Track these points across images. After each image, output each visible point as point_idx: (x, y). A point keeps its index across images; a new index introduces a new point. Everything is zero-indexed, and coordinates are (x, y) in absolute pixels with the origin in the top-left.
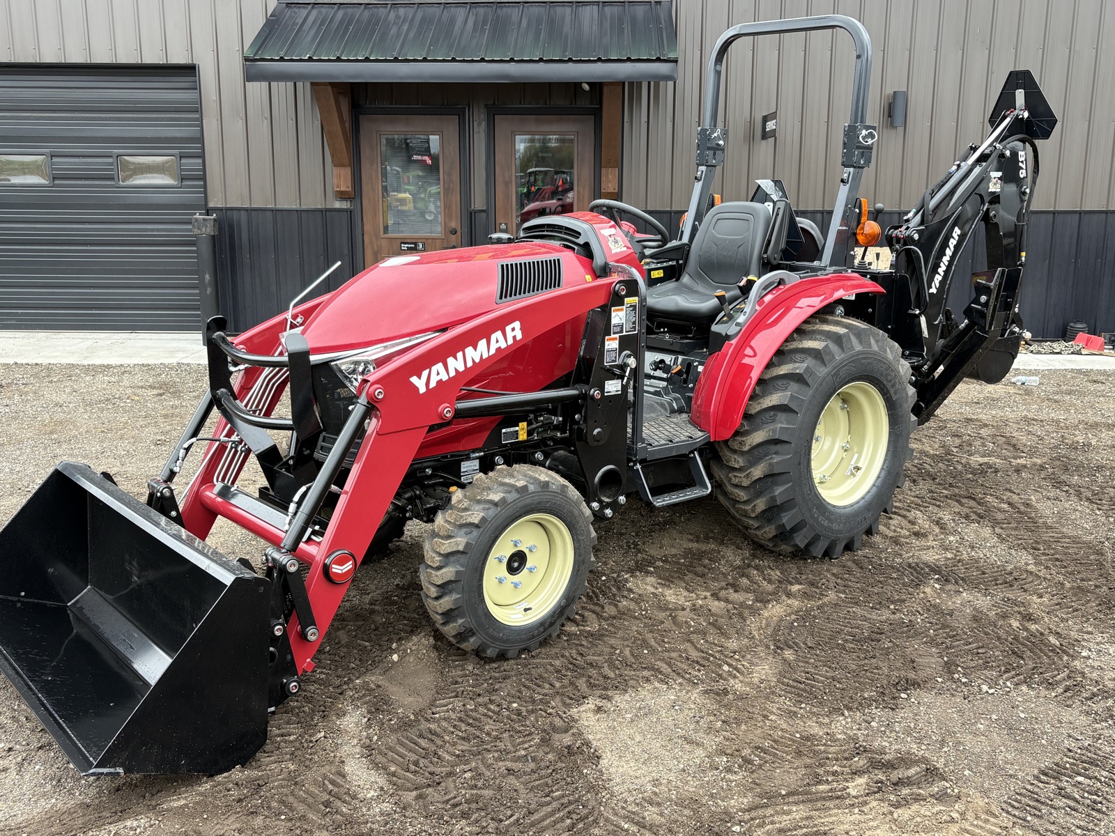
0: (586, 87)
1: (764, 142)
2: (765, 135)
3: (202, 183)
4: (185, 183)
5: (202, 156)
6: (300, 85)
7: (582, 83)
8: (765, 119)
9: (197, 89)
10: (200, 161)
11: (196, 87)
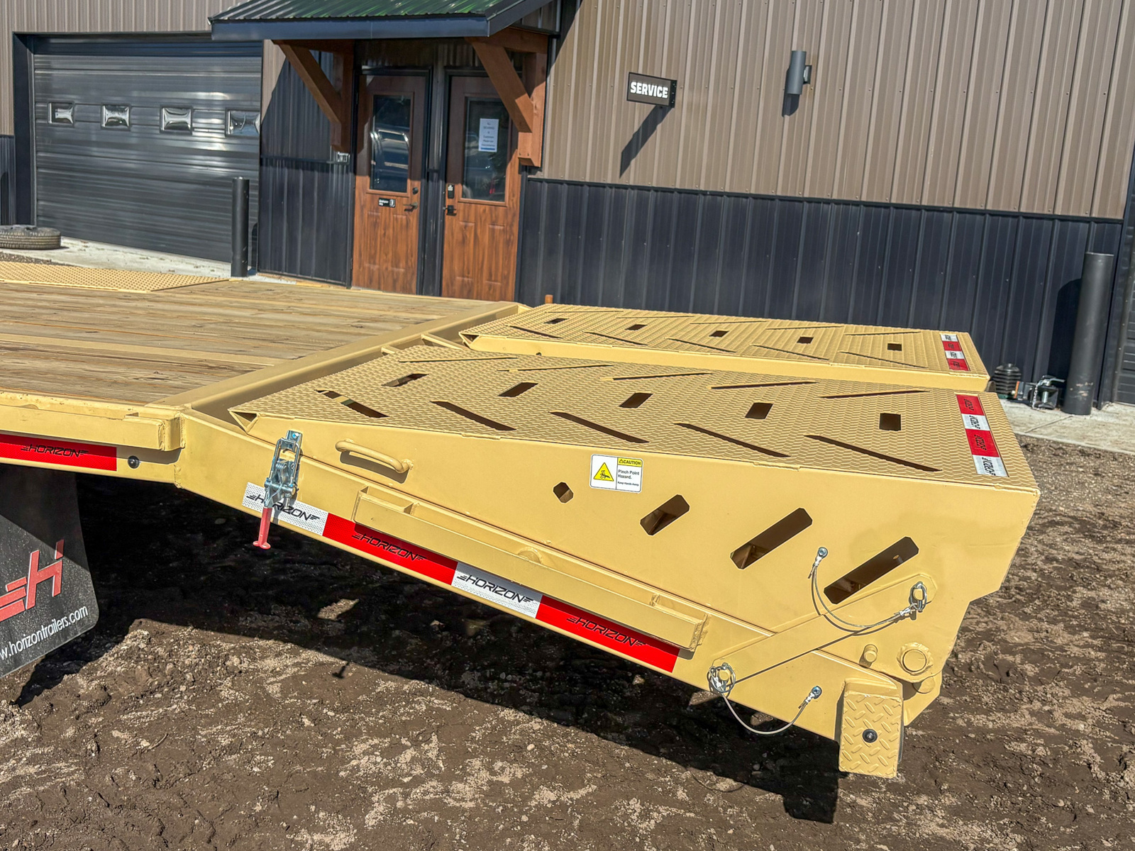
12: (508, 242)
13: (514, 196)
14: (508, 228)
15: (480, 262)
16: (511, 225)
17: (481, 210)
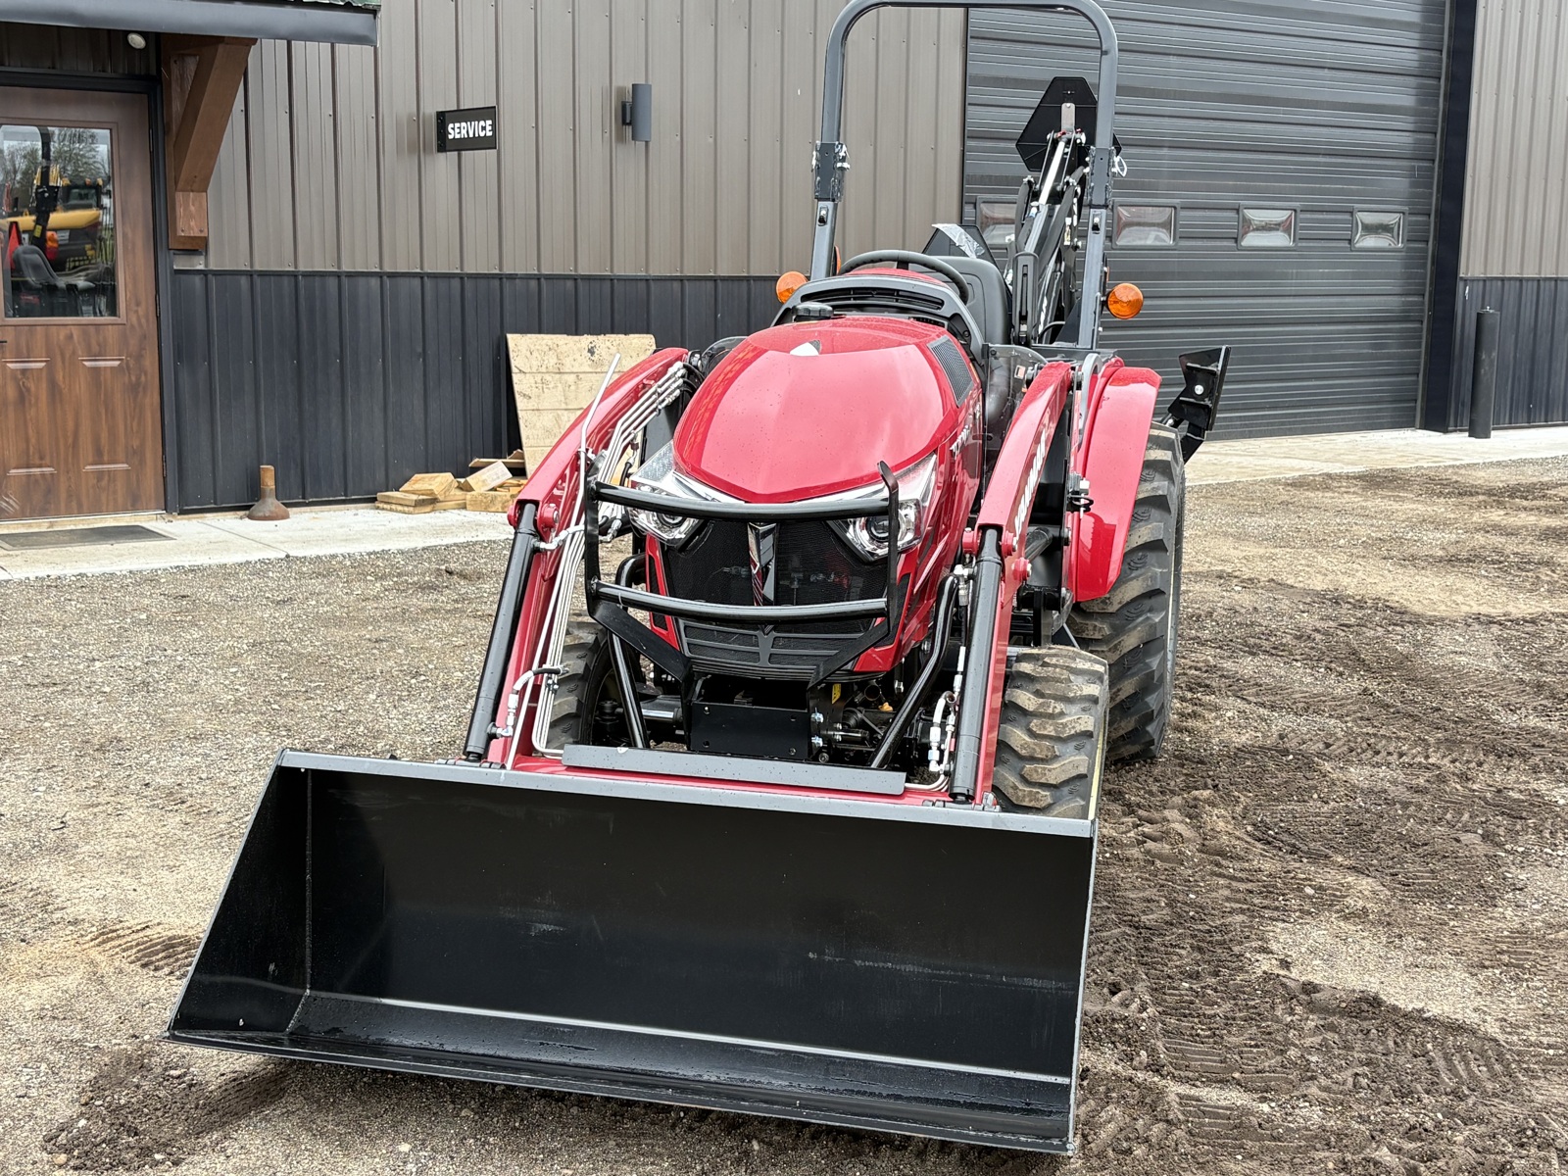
12: (134, 389)
13: (138, 304)
14: (132, 363)
15: (70, 434)
16: (139, 357)
17: (62, 337)
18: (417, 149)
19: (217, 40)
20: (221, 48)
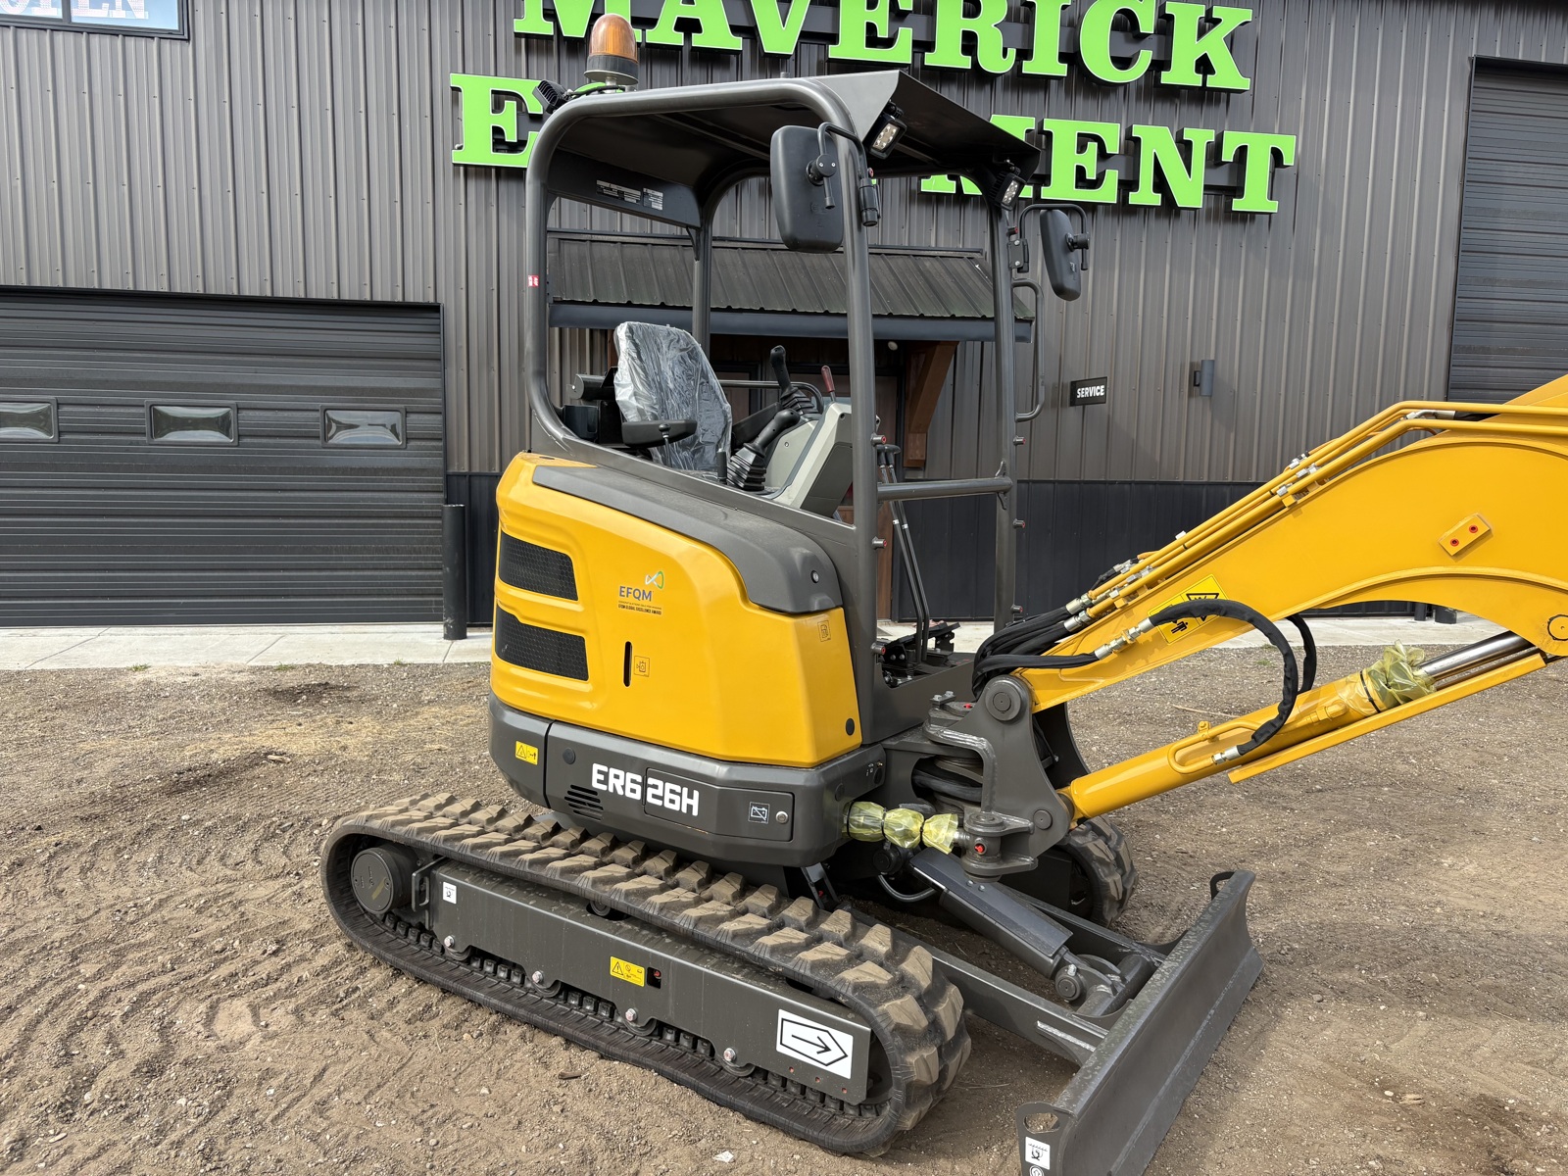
0: (893, 346)
1: (1072, 408)
2: (1074, 401)
3: (441, 444)
4: (412, 443)
5: (443, 412)
6: (567, 331)
7: (886, 342)
8: (1075, 386)
9: (439, 333)
10: (439, 418)
11: (438, 331)
18: (1055, 404)
19: (937, 343)
20: (938, 348)
